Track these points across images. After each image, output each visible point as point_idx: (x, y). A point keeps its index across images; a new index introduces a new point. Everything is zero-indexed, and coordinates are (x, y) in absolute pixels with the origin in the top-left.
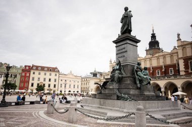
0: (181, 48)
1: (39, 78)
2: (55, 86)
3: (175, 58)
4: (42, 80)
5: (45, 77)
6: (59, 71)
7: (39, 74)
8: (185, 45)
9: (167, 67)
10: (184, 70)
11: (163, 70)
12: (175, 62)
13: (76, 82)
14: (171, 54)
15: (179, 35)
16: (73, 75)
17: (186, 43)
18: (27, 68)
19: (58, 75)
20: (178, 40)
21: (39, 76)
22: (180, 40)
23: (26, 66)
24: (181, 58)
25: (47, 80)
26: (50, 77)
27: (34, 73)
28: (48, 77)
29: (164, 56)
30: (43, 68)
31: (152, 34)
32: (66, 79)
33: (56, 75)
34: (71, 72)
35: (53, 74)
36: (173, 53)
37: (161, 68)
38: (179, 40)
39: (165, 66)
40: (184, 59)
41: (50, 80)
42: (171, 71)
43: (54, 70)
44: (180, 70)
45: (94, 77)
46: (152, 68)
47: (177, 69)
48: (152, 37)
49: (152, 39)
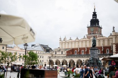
0: (115, 37)
3: (111, 42)
8: (117, 35)
9: (105, 48)
10: (115, 51)
11: (102, 50)
12: (111, 45)
13: (22, 55)
14: (108, 39)
19: (5, 47)
22: (115, 31)
29: (104, 40)
33: (3, 48)
35: (1, 47)
36: (110, 38)
37: (101, 48)
39: (103, 47)
40: (115, 45)
42: (108, 51)
44: (113, 51)
45: (48, 53)
47: (111, 50)
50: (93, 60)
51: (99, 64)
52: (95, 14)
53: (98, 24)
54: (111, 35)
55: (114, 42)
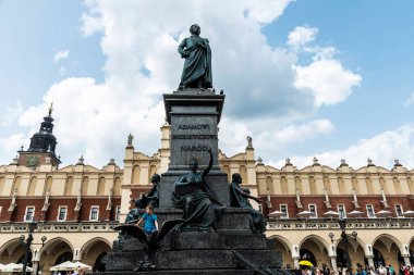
0: (130, 165)
8: (140, 161)
9: (87, 202)
12: (107, 193)
14: (102, 175)
15: (131, 138)
17: (142, 158)
20: (128, 148)
22: (132, 148)
24: (127, 187)
29: (85, 176)
31: (45, 119)
36: (106, 173)
37: (71, 202)
38: (130, 148)
39: (82, 200)
40: (132, 190)
42: (94, 213)
44: (121, 212)
46: (50, 200)
48: (43, 125)
49: (42, 129)
52: (48, 124)
54: (112, 163)
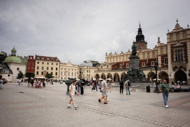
0: (160, 48)
1: (43, 67)
2: (56, 74)
3: (156, 54)
4: (45, 69)
5: (48, 66)
6: (59, 61)
7: (43, 63)
8: (163, 46)
9: (150, 60)
10: (161, 63)
11: (147, 63)
12: (156, 57)
13: (74, 70)
14: (153, 51)
15: (159, 38)
16: (71, 64)
18: (31, 58)
19: (58, 64)
21: (43, 65)
23: (30, 56)
24: (160, 55)
25: (50, 69)
26: (52, 66)
27: (38, 63)
28: (50, 66)
29: (148, 52)
30: (45, 59)
32: (65, 67)
33: (57, 64)
34: (69, 62)
35: (55, 63)
36: (155, 51)
37: (145, 61)
38: (159, 42)
39: (148, 60)
41: (52, 69)
42: (153, 63)
43: (55, 59)
44: (159, 63)
48: (139, 31)
49: (138, 33)
50: (132, 71)
51: (141, 76)
52: (140, 31)
53: (143, 39)
54: (156, 47)
55: (159, 53)
